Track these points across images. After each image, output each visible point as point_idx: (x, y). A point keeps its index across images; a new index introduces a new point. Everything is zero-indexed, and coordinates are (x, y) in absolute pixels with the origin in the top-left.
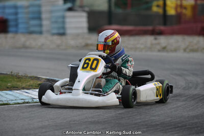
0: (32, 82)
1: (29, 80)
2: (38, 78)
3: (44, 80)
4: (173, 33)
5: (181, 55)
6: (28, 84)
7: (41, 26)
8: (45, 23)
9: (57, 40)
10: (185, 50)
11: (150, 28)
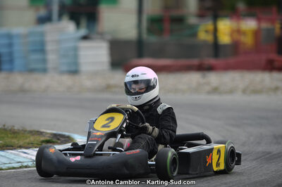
0: (32, 139)
1: (29, 135)
2: (41, 133)
3: (48, 135)
4: (227, 68)
5: (238, 98)
6: (27, 141)
7: (44, 61)
8: (52, 57)
9: (67, 80)
10: (244, 91)
11: (195, 62)
